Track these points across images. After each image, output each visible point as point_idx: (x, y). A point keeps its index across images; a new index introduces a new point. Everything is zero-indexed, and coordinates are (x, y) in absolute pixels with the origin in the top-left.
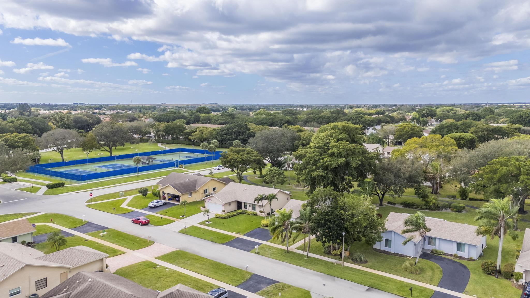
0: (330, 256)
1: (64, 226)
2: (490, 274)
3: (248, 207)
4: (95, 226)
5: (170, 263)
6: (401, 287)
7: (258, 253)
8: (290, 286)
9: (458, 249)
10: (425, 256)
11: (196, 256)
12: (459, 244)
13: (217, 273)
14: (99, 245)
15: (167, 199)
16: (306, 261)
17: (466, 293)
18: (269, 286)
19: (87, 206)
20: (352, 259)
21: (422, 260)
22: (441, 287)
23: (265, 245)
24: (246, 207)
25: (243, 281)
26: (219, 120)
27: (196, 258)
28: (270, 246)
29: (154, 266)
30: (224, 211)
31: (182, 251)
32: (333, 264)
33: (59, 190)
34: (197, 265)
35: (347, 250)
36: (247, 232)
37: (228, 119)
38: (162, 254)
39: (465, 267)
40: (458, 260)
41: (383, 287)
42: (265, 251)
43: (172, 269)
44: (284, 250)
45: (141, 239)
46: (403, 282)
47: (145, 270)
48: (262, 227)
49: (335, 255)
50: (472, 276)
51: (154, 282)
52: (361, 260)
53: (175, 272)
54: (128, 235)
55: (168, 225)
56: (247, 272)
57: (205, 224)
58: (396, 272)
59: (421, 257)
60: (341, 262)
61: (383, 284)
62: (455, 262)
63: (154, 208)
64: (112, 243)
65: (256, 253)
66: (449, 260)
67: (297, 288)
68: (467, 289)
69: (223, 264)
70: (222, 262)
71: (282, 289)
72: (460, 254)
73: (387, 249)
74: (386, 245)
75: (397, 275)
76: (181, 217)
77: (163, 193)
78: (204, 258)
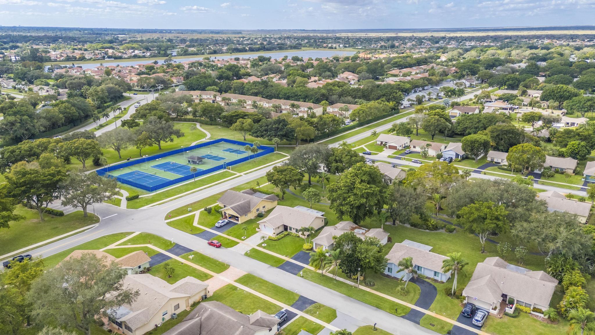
0: (351, 280)
1: (160, 247)
2: (448, 295)
3: (292, 229)
4: (182, 248)
5: (245, 285)
6: (392, 306)
7: (303, 277)
8: (324, 306)
9: (435, 275)
10: (412, 280)
11: (261, 279)
12: (435, 272)
13: (277, 295)
14: (193, 269)
15: (228, 218)
16: (335, 284)
17: (429, 310)
18: (311, 306)
19: (168, 223)
20: (365, 283)
21: (410, 283)
22: (416, 305)
23: (307, 269)
24: (291, 229)
25: (294, 302)
26: (252, 89)
27: (262, 281)
28: (310, 270)
29: (235, 288)
30: (274, 233)
31: (251, 275)
32: (352, 286)
33: (137, 202)
34: (263, 287)
35: (362, 275)
36: (293, 256)
37: (261, 88)
38: (238, 278)
39: (435, 288)
40: (433, 283)
41: (381, 306)
42: (307, 274)
43: (248, 292)
44: (320, 274)
45: (220, 262)
46: (394, 302)
47: (231, 293)
48: (304, 251)
49: (354, 279)
50: (438, 297)
51: (240, 303)
52: (370, 284)
53: (250, 294)
54: (209, 258)
55: (235, 247)
56: (297, 295)
57: (262, 246)
58: (392, 295)
59: (410, 281)
60: (356, 285)
61: (382, 304)
62: (431, 284)
63: (220, 227)
64: (201, 266)
65: (301, 277)
66: (428, 283)
67: (329, 307)
68: (431, 307)
69: (280, 287)
70: (279, 285)
71: (319, 308)
72: (436, 278)
73: (389, 274)
74: (389, 271)
75: (392, 296)
76: (243, 238)
77: (225, 212)
78: (267, 281)
